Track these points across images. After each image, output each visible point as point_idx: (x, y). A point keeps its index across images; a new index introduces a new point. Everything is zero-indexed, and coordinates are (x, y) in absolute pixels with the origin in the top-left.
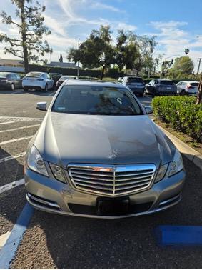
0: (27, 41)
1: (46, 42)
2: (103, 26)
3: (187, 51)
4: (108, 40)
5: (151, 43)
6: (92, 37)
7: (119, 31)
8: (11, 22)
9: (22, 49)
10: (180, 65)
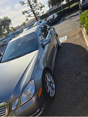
0: (33, 8)
1: (40, 3)
8: (24, 3)
9: (32, 13)
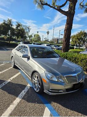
2: (9, 19)
3: (38, 32)
4: (12, 25)
5: (29, 28)
6: (4, 23)
7: (17, 22)
10: (36, 37)
